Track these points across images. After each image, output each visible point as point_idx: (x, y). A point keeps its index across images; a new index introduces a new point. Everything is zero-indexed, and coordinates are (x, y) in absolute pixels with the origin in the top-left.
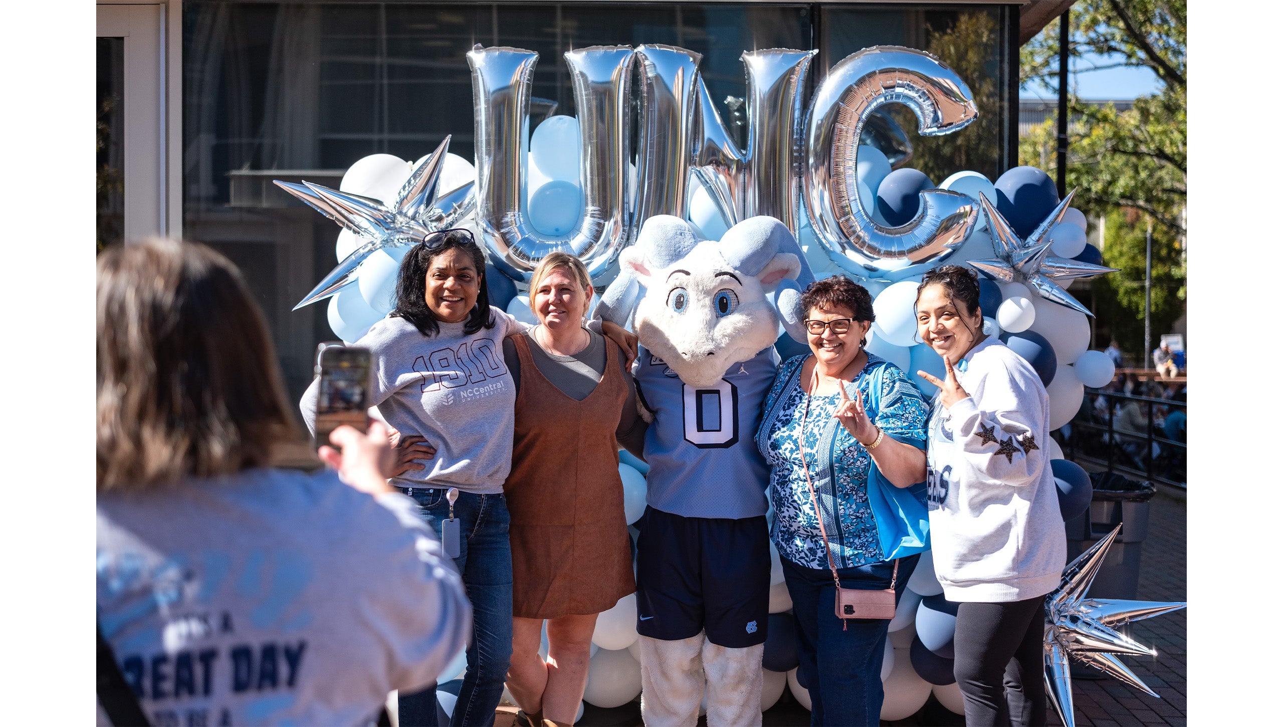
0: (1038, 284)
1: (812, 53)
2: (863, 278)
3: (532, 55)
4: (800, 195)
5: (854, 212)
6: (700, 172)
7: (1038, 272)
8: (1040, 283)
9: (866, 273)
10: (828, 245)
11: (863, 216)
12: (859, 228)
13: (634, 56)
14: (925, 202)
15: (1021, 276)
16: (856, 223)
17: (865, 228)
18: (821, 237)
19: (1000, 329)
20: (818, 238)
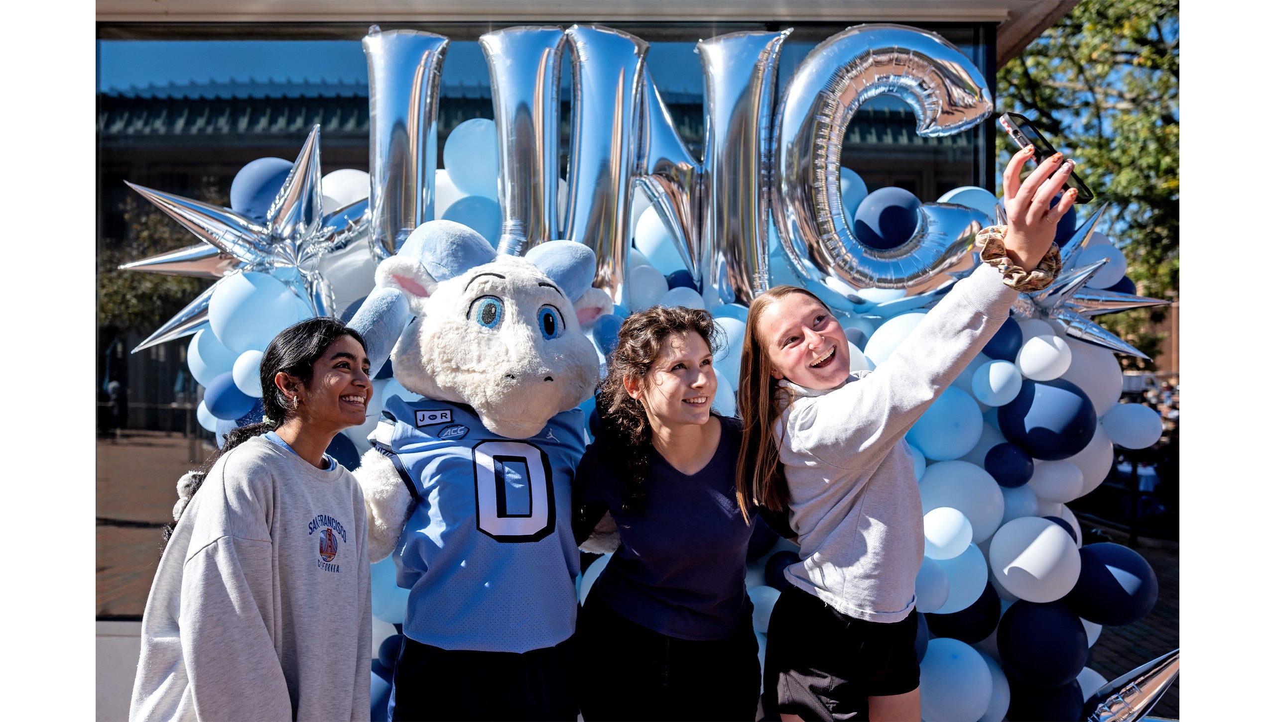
0: (1065, 321)
1: (785, 34)
2: (847, 314)
3: (441, 40)
4: (768, 211)
5: (838, 230)
6: (645, 184)
7: (1062, 306)
8: (1068, 319)
9: (851, 306)
10: (804, 273)
11: (848, 236)
12: (844, 251)
13: (565, 38)
14: (925, 218)
15: (1043, 312)
16: (840, 244)
17: (851, 250)
18: (795, 262)
19: (1023, 376)
20: (792, 264)
